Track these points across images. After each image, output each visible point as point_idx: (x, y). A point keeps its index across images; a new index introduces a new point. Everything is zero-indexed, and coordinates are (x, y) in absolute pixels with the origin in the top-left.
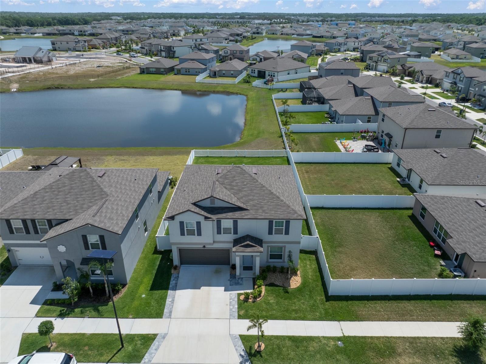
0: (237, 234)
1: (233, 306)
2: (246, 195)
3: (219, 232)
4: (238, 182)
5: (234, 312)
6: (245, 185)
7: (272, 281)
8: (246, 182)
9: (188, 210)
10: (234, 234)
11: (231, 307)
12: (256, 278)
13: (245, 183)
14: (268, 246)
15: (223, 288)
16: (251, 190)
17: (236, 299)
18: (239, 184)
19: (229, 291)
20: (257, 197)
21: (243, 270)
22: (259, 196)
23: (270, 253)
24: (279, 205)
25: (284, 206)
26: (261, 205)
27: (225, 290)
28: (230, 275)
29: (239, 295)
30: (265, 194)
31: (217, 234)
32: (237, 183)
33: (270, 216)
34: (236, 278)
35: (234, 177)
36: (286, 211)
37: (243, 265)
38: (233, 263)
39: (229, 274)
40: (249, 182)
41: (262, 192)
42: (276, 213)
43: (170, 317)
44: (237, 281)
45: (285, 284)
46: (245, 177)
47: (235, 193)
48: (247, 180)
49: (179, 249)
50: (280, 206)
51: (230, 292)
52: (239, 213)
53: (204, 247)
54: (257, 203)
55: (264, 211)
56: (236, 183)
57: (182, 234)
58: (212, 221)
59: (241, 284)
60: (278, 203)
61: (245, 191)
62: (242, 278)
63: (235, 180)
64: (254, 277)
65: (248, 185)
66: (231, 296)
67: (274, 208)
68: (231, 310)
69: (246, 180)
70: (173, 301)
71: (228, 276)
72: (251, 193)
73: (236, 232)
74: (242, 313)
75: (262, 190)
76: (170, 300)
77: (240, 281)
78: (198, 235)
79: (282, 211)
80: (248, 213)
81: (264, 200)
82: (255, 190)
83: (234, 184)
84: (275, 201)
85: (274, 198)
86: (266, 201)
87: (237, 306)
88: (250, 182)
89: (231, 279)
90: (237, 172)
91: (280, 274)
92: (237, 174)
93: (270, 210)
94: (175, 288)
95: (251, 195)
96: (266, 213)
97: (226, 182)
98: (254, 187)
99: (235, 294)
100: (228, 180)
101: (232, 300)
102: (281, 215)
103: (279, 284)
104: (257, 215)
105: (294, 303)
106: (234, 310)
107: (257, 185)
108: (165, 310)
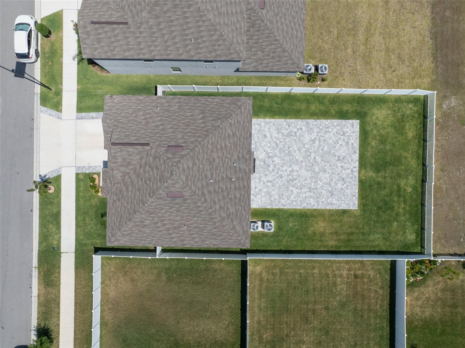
2: (133, 183)
4: (149, 174)
5: (82, 170)
6: (146, 182)
8: (150, 183)
11: (87, 168)
13: (148, 182)
15: (106, 160)
16: (139, 189)
17: (94, 171)
18: (147, 175)
20: (131, 196)
22: (132, 198)
24: (121, 218)
25: (120, 225)
26: (122, 199)
29: (98, 174)
30: (134, 205)
32: (149, 172)
33: (110, 207)
35: (157, 168)
36: (114, 225)
40: (150, 187)
41: (137, 201)
42: (112, 214)
43: (78, 118)
46: (157, 182)
47: (136, 170)
48: (153, 185)
50: (120, 220)
51: (102, 166)
54: (123, 195)
55: (114, 201)
56: (149, 170)
60: (124, 219)
61: (138, 181)
63: (152, 170)
65: (145, 186)
66: (99, 167)
67: (118, 213)
68: (84, 167)
69: (153, 183)
70: (93, 118)
72: (136, 188)
74: (81, 177)
75: (139, 201)
76: (94, 116)
79: (114, 222)
80: (113, 184)
81: (127, 204)
82: (139, 194)
83: (147, 168)
84: (126, 215)
85: (130, 214)
86: (126, 205)
87: (87, 172)
88: (150, 189)
90: (164, 172)
92: (161, 172)
93: (116, 209)
95: (133, 188)
96: (113, 204)
97: (149, 159)
98: (143, 192)
99: (100, 171)
100: (153, 160)
101: (93, 168)
102: (111, 220)
104: (111, 194)
106: (84, 170)
107: (146, 196)
108: (84, 114)
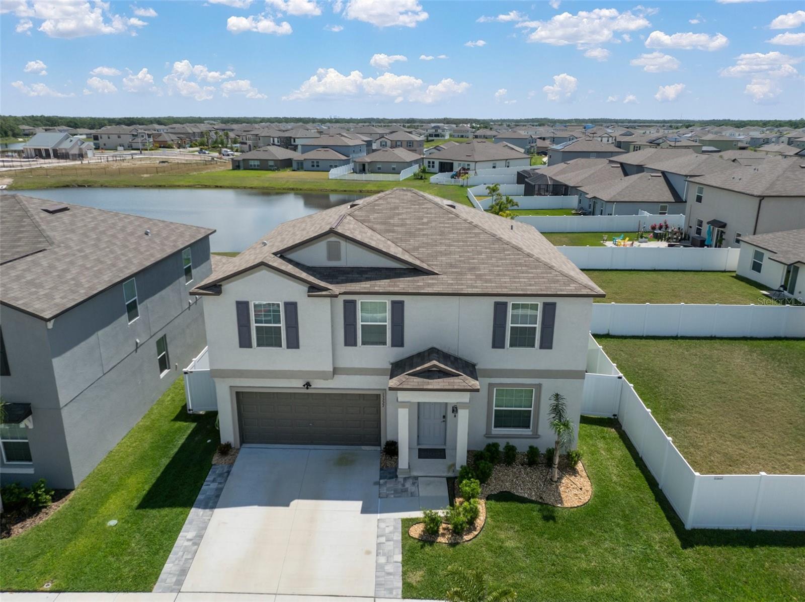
0: (402, 345)
1: (389, 557)
2: (427, 244)
3: (350, 340)
4: (406, 219)
5: (389, 574)
6: (423, 224)
7: (507, 487)
8: (427, 217)
9: (262, 264)
10: (393, 345)
11: (382, 560)
12: (456, 478)
13: (425, 220)
14: (491, 386)
15: (358, 504)
16: (442, 234)
17: (398, 537)
18: (408, 222)
19: (376, 512)
20: (459, 247)
21: (419, 457)
22: (463, 246)
23: (494, 408)
24: (521, 265)
25: (536, 267)
26: (469, 263)
27: (364, 511)
28: (381, 469)
29: (407, 524)
30: (481, 241)
31: (346, 344)
32: (402, 219)
33: (497, 287)
34: (397, 477)
35: (396, 208)
36: (543, 278)
37: (418, 444)
38: (390, 438)
39: (378, 467)
40: (436, 217)
41: (471, 237)
42: (515, 282)
43: (177, 587)
44: (400, 487)
45: (544, 496)
46: (423, 208)
47: (397, 238)
48: (431, 214)
49: (237, 393)
50: (526, 266)
51: (379, 516)
52: (409, 281)
53: (308, 385)
54: (460, 261)
55: (479, 277)
56: (399, 219)
57: (245, 342)
58: (328, 300)
59: (412, 494)
60: (519, 259)
61: (424, 235)
62: (416, 478)
63: (399, 214)
64: (451, 474)
65: (433, 224)
66: (382, 525)
67: (508, 271)
68: (379, 567)
69: (427, 213)
70: (197, 541)
71: (374, 472)
72: (441, 239)
73: (398, 341)
74: (416, 577)
75: (470, 233)
76: (190, 535)
77: (408, 485)
78: (288, 347)
79: (533, 278)
80: (434, 281)
81: (480, 253)
82: (453, 233)
83: (395, 220)
84: (509, 255)
85: (504, 250)
86: (483, 256)
87: (399, 558)
88: (440, 217)
89: (382, 481)
90: (403, 199)
91: (525, 469)
92: (403, 203)
93: (499, 275)
94: (212, 503)
95: (441, 243)
96: (487, 281)
97: (374, 218)
98: (448, 227)
99: (395, 520)
100: (378, 213)
101: (383, 539)
102: (530, 285)
103: (526, 496)
104: (462, 284)
105: (584, 550)
106: (389, 568)
107: (457, 223)
108: (168, 567)
